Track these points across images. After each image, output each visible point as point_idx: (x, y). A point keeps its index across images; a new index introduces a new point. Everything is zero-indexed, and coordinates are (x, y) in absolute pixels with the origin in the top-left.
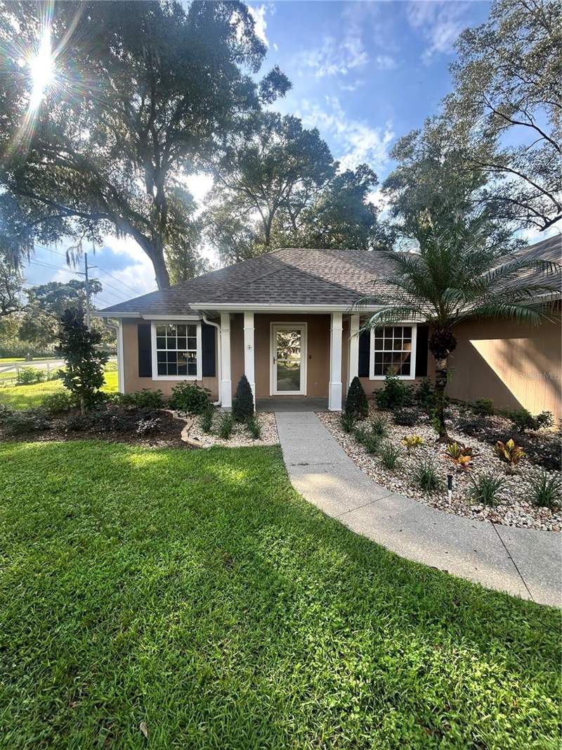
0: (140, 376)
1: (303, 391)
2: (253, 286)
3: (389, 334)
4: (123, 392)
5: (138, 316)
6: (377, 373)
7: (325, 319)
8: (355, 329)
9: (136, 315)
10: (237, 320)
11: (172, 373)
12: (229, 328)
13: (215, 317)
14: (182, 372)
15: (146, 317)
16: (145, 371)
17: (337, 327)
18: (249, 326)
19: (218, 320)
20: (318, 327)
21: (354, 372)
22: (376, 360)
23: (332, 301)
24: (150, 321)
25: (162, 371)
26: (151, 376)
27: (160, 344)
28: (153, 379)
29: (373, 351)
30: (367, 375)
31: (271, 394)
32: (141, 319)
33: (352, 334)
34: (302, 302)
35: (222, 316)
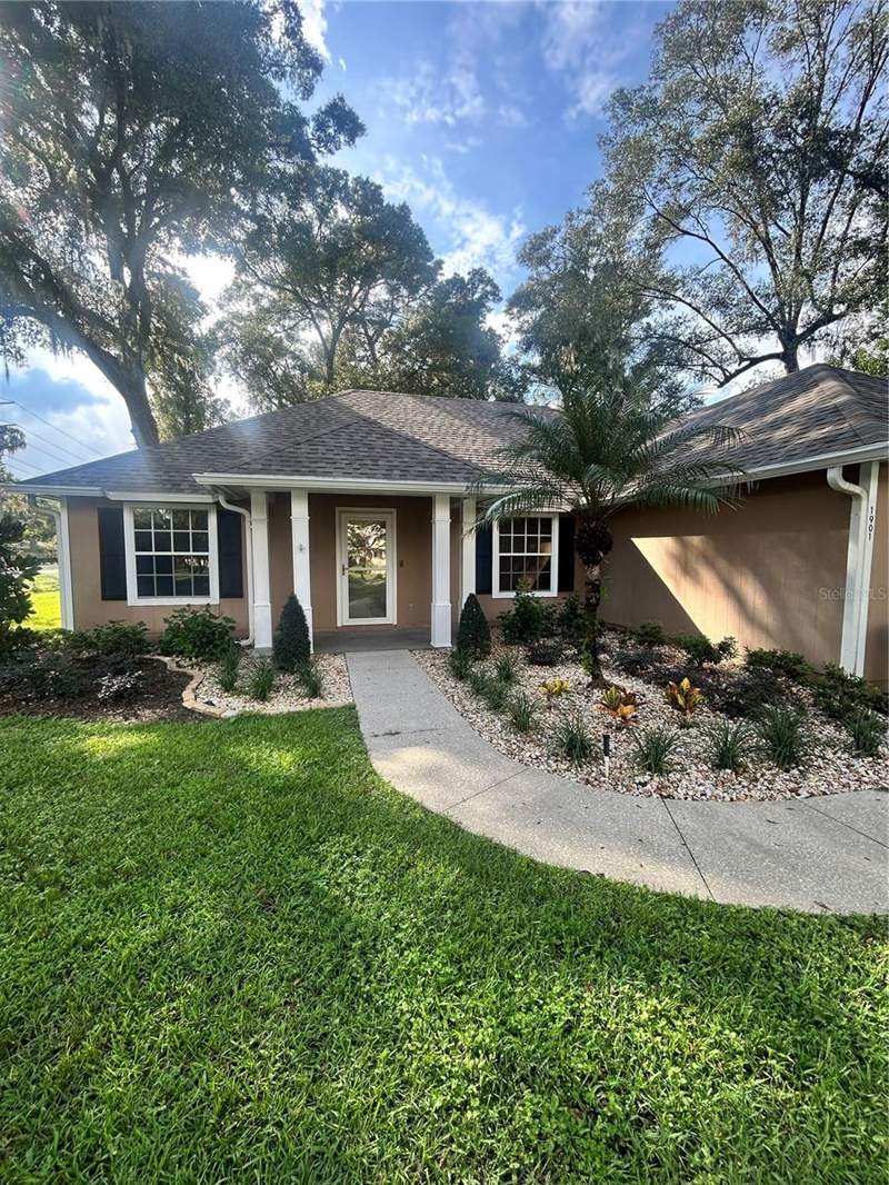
0: (105, 598)
1: (391, 617)
2: (305, 448)
3: (519, 529)
4: (71, 627)
5: (99, 494)
6: (503, 588)
7: (425, 503)
8: (470, 522)
9: (94, 491)
10: (279, 505)
11: (166, 591)
13: (241, 497)
14: (184, 590)
15: (113, 496)
16: (113, 587)
17: (442, 517)
18: (300, 513)
19: (245, 503)
20: (412, 517)
21: (469, 586)
22: (502, 568)
23: (433, 477)
24: (122, 502)
25: (145, 589)
26: (126, 599)
28: (128, 604)
29: (496, 555)
30: (489, 591)
31: (339, 625)
32: (105, 499)
33: (466, 529)
34: (386, 476)
35: (253, 497)
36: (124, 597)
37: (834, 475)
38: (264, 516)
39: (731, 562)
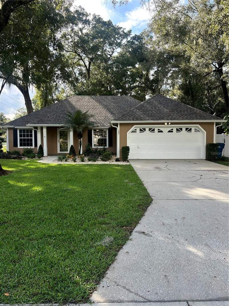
0: (14, 146)
1: (69, 151)
4: (8, 151)
5: (13, 127)
9: (12, 126)
11: (25, 145)
12: (40, 131)
13: (36, 128)
14: (28, 146)
15: (16, 127)
16: (15, 145)
18: (44, 131)
24: (17, 128)
25: (21, 145)
26: (17, 147)
27: (21, 136)
28: (18, 148)
29: (93, 138)
31: (58, 153)
32: (14, 128)
35: (38, 127)
37: (112, 125)
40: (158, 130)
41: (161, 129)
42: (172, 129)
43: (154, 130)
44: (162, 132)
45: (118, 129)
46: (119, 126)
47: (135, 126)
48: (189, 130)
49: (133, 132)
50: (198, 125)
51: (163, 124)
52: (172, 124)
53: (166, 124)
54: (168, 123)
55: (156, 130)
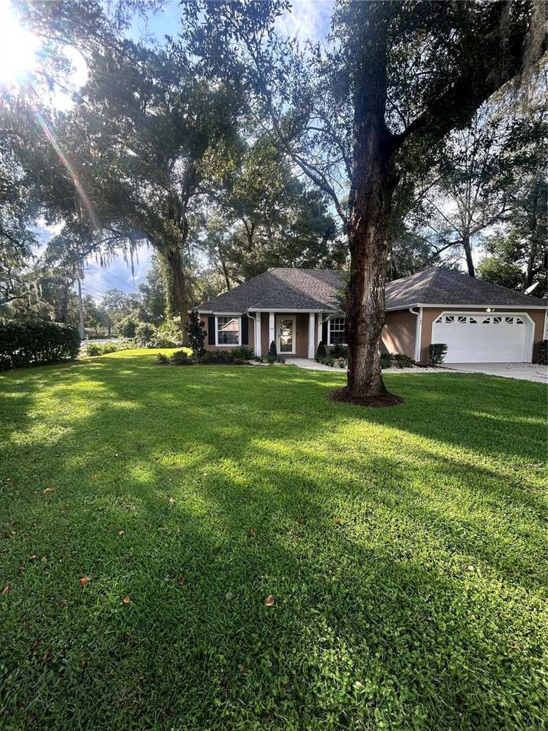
0: (209, 344)
1: (294, 352)
2: (272, 299)
3: (337, 322)
6: (331, 343)
7: (307, 315)
8: (320, 321)
10: (265, 317)
11: (226, 343)
14: (231, 343)
16: (211, 342)
17: (312, 319)
18: (272, 319)
19: (255, 316)
20: (302, 320)
21: (320, 339)
22: (331, 336)
23: (309, 308)
25: (220, 342)
28: (216, 346)
29: (329, 331)
30: (326, 344)
33: (319, 323)
34: (297, 308)
35: (256, 314)
36: (214, 344)
37: (411, 310)
38: (260, 319)
39: (394, 334)
40: (471, 319)
41: (475, 319)
42: (489, 319)
43: (465, 319)
44: (475, 322)
45: (420, 316)
46: (421, 312)
47: (444, 312)
48: (510, 320)
49: (438, 321)
50: (526, 314)
51: (484, 310)
52: (497, 310)
53: (489, 310)
54: (492, 309)
55: (468, 320)
